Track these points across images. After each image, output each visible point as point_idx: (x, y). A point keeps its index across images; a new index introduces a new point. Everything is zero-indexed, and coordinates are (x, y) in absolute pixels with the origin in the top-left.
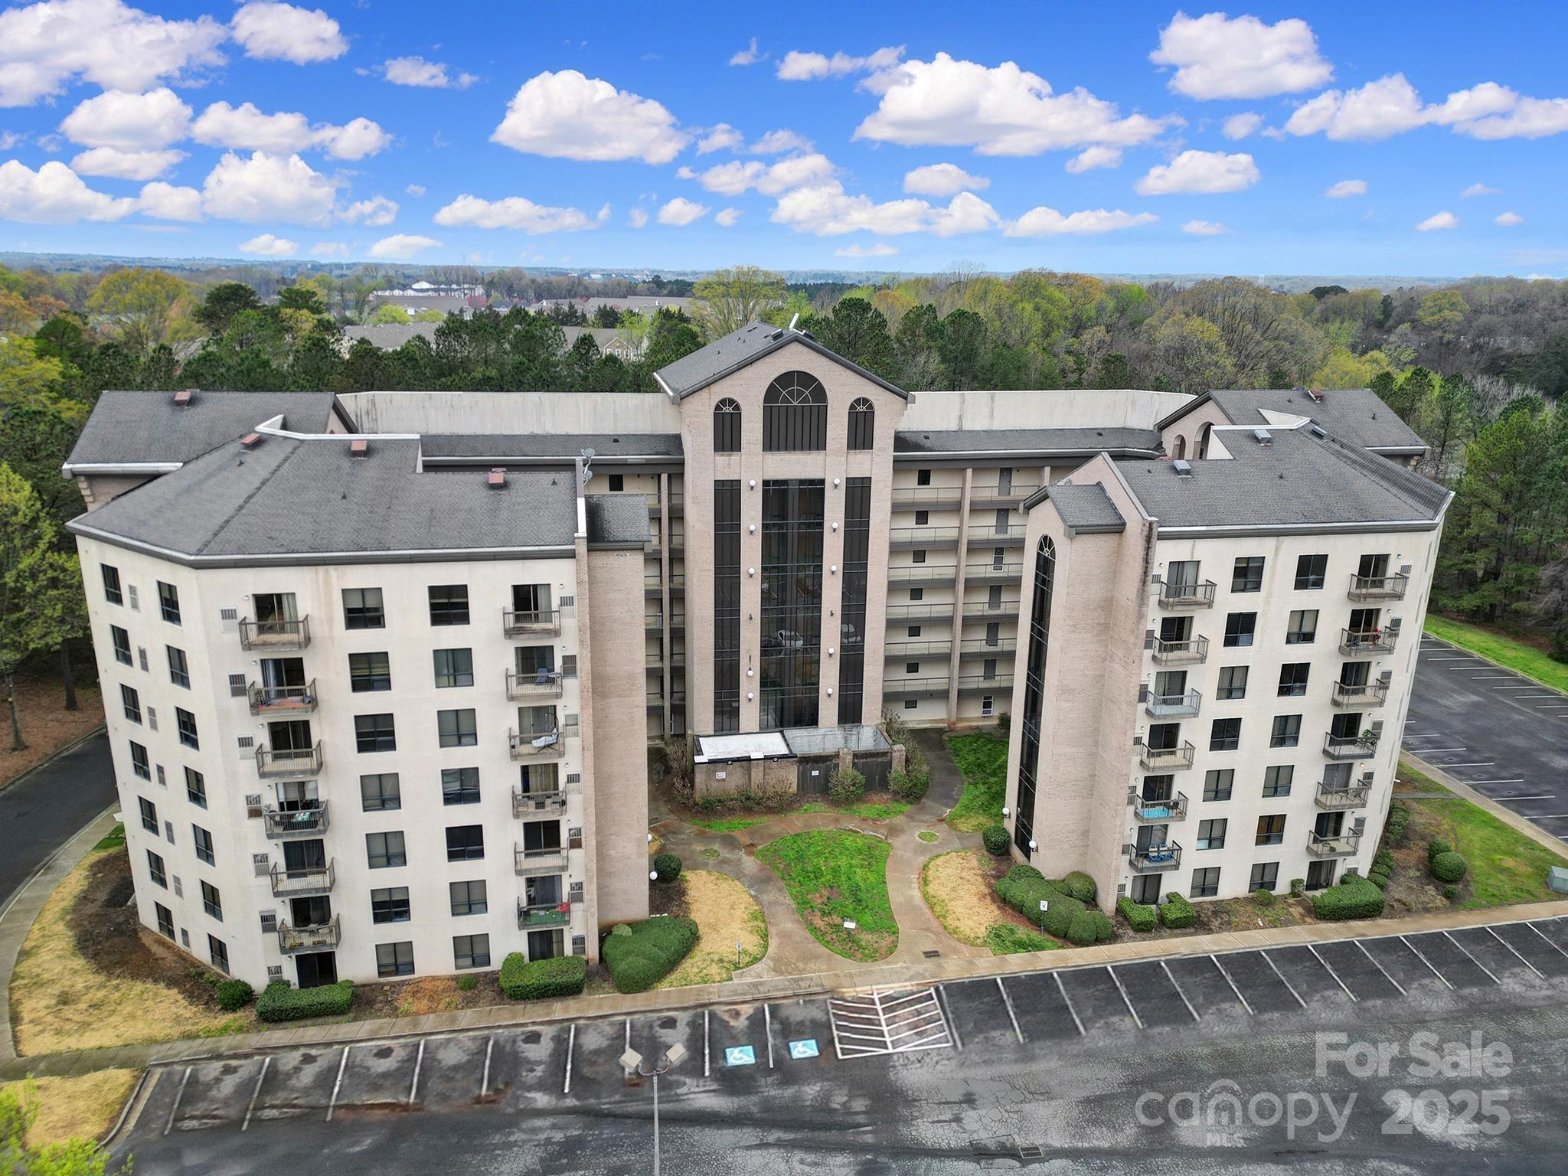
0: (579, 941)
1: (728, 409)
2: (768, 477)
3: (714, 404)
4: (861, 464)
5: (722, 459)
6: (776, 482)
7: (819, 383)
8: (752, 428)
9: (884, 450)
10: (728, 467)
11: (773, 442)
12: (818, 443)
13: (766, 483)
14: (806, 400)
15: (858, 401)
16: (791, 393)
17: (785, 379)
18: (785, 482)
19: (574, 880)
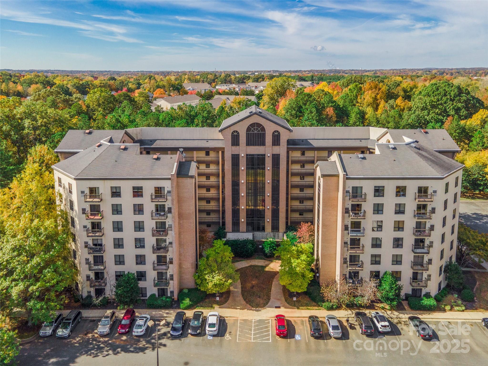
0: (172, 292)
1: (235, 134)
2: (248, 153)
3: (231, 132)
4: (276, 150)
5: (234, 148)
6: (250, 155)
7: (263, 127)
8: (243, 139)
9: (284, 146)
10: (235, 150)
11: (249, 143)
12: (263, 144)
13: (247, 155)
14: (259, 131)
15: (275, 131)
16: (254, 129)
17: (253, 125)
18: (253, 155)
19: (171, 273)
